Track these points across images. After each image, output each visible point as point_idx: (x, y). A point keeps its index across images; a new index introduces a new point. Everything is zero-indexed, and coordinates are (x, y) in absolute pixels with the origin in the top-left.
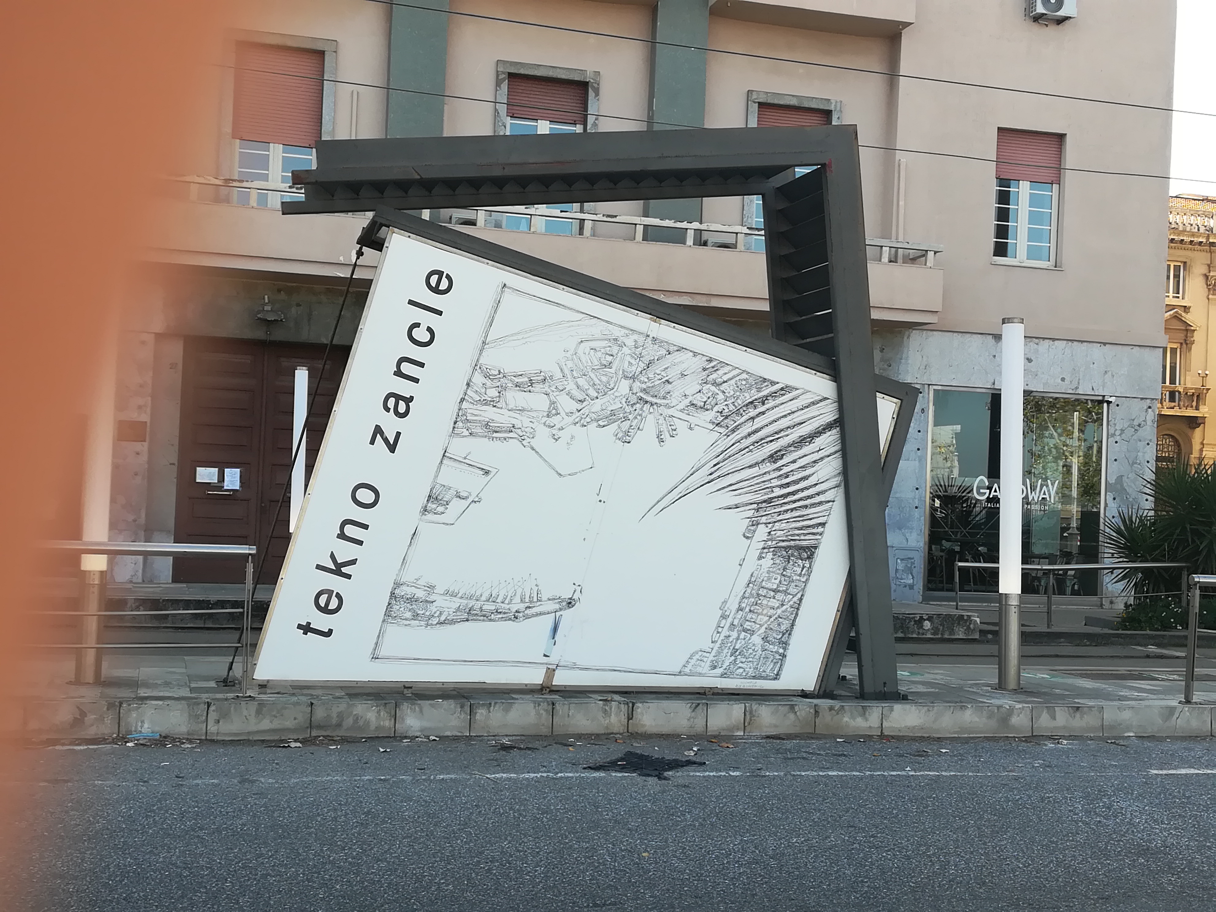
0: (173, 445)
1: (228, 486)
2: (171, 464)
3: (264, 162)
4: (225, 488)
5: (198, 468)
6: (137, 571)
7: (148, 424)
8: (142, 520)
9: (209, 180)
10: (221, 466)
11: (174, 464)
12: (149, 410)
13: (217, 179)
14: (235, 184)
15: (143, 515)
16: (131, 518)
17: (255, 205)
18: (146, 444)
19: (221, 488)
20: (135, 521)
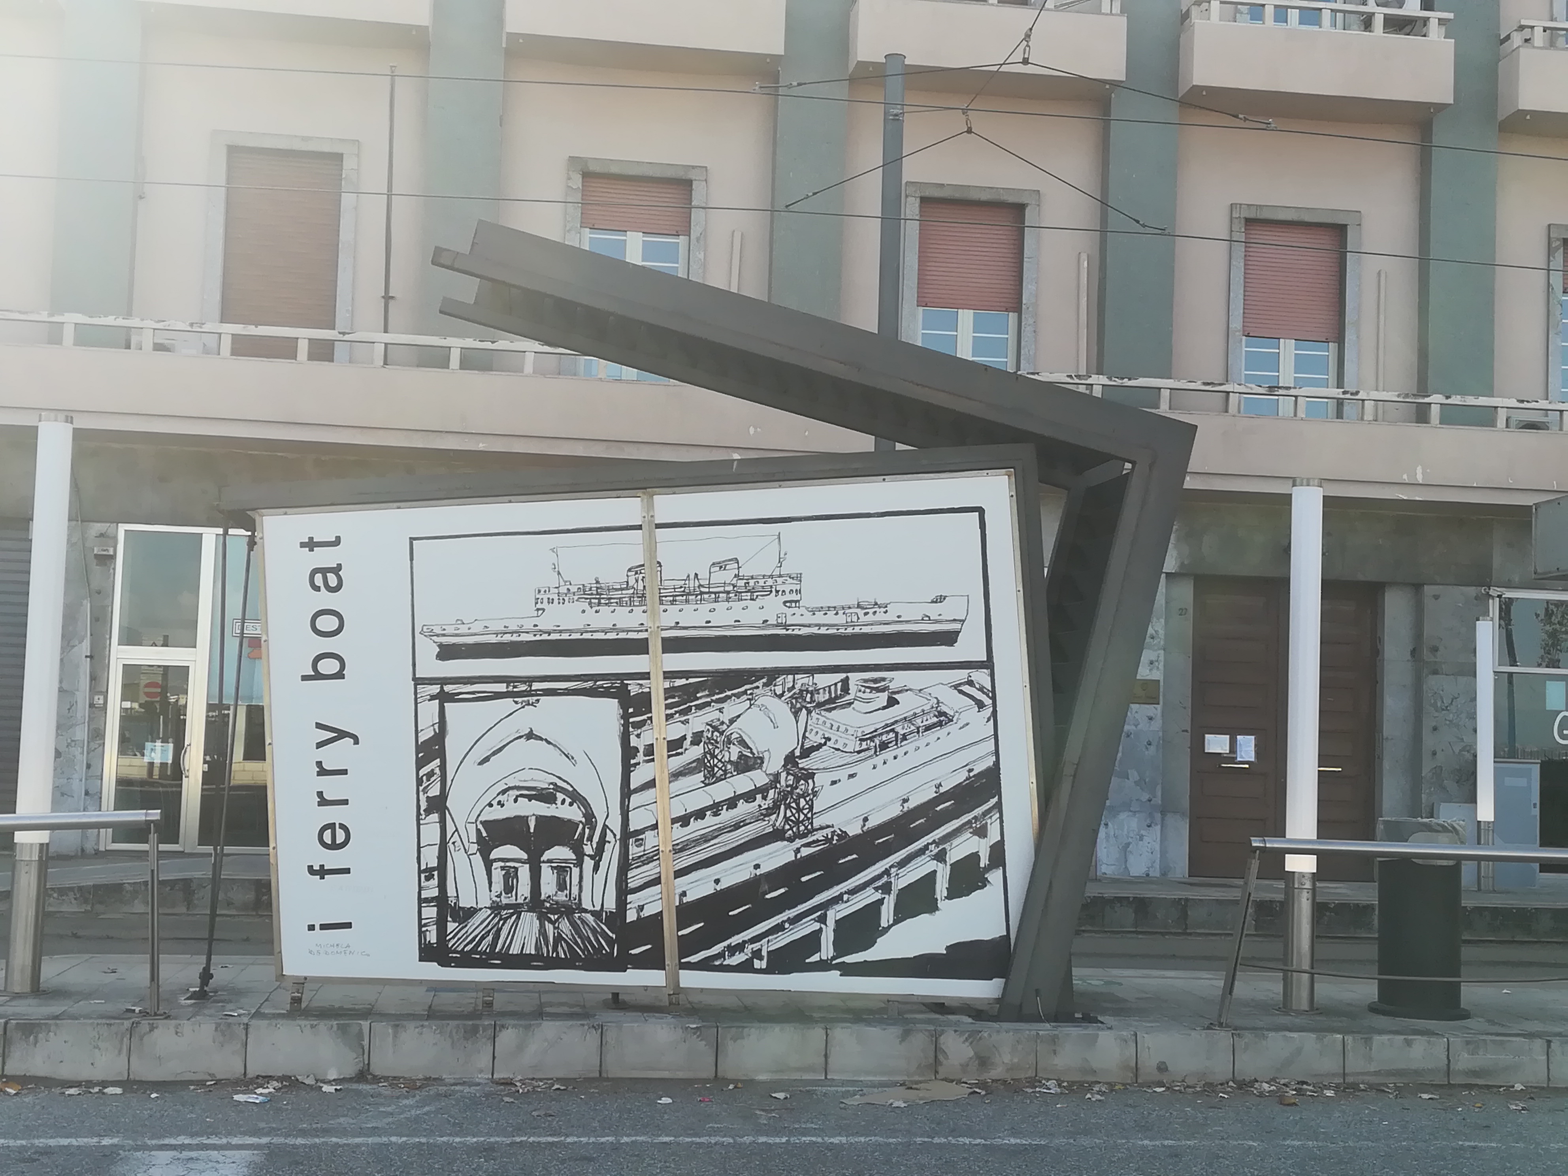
0: (1185, 708)
1: (1241, 757)
2: (1183, 731)
3: (1274, 362)
4: (1239, 759)
5: (1207, 736)
6: (1154, 862)
7: (1162, 684)
8: (1158, 800)
9: (1251, 389)
10: (1233, 732)
11: (1187, 731)
12: (1161, 667)
13: (1260, 386)
14: (1281, 392)
15: (1159, 793)
16: (1145, 797)
17: (1304, 416)
18: (1159, 707)
19: (1233, 760)
20: (1150, 801)
